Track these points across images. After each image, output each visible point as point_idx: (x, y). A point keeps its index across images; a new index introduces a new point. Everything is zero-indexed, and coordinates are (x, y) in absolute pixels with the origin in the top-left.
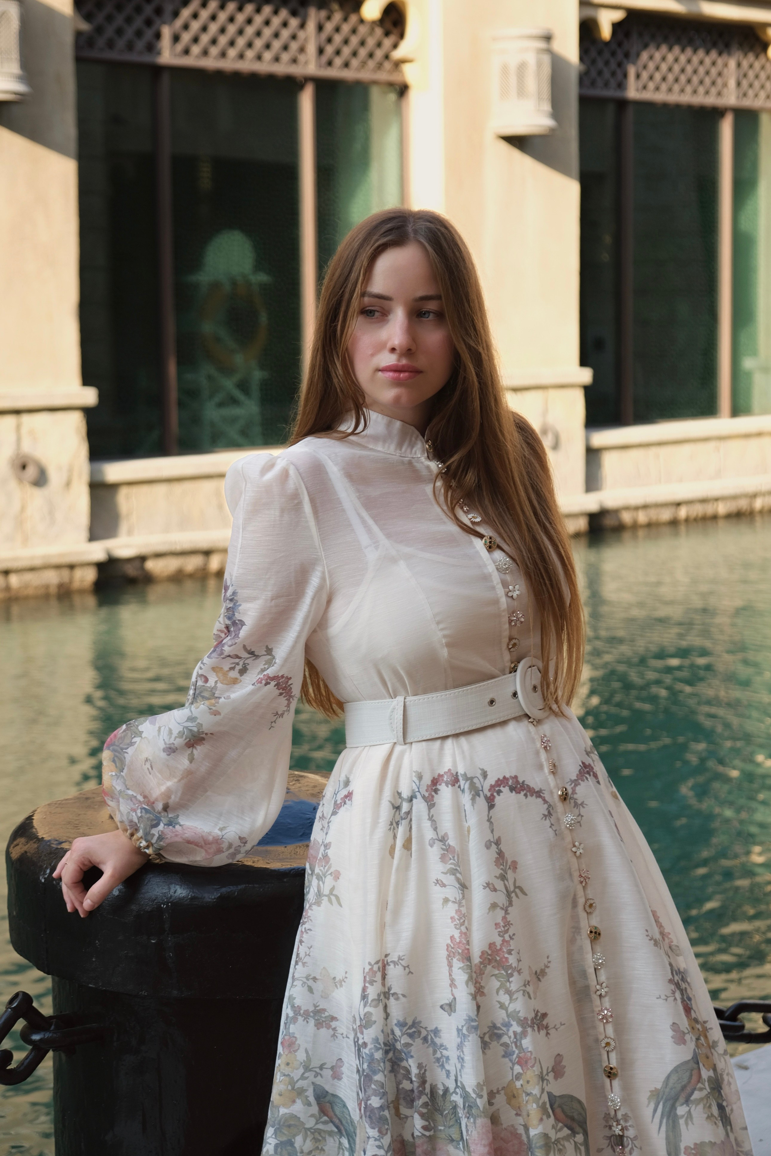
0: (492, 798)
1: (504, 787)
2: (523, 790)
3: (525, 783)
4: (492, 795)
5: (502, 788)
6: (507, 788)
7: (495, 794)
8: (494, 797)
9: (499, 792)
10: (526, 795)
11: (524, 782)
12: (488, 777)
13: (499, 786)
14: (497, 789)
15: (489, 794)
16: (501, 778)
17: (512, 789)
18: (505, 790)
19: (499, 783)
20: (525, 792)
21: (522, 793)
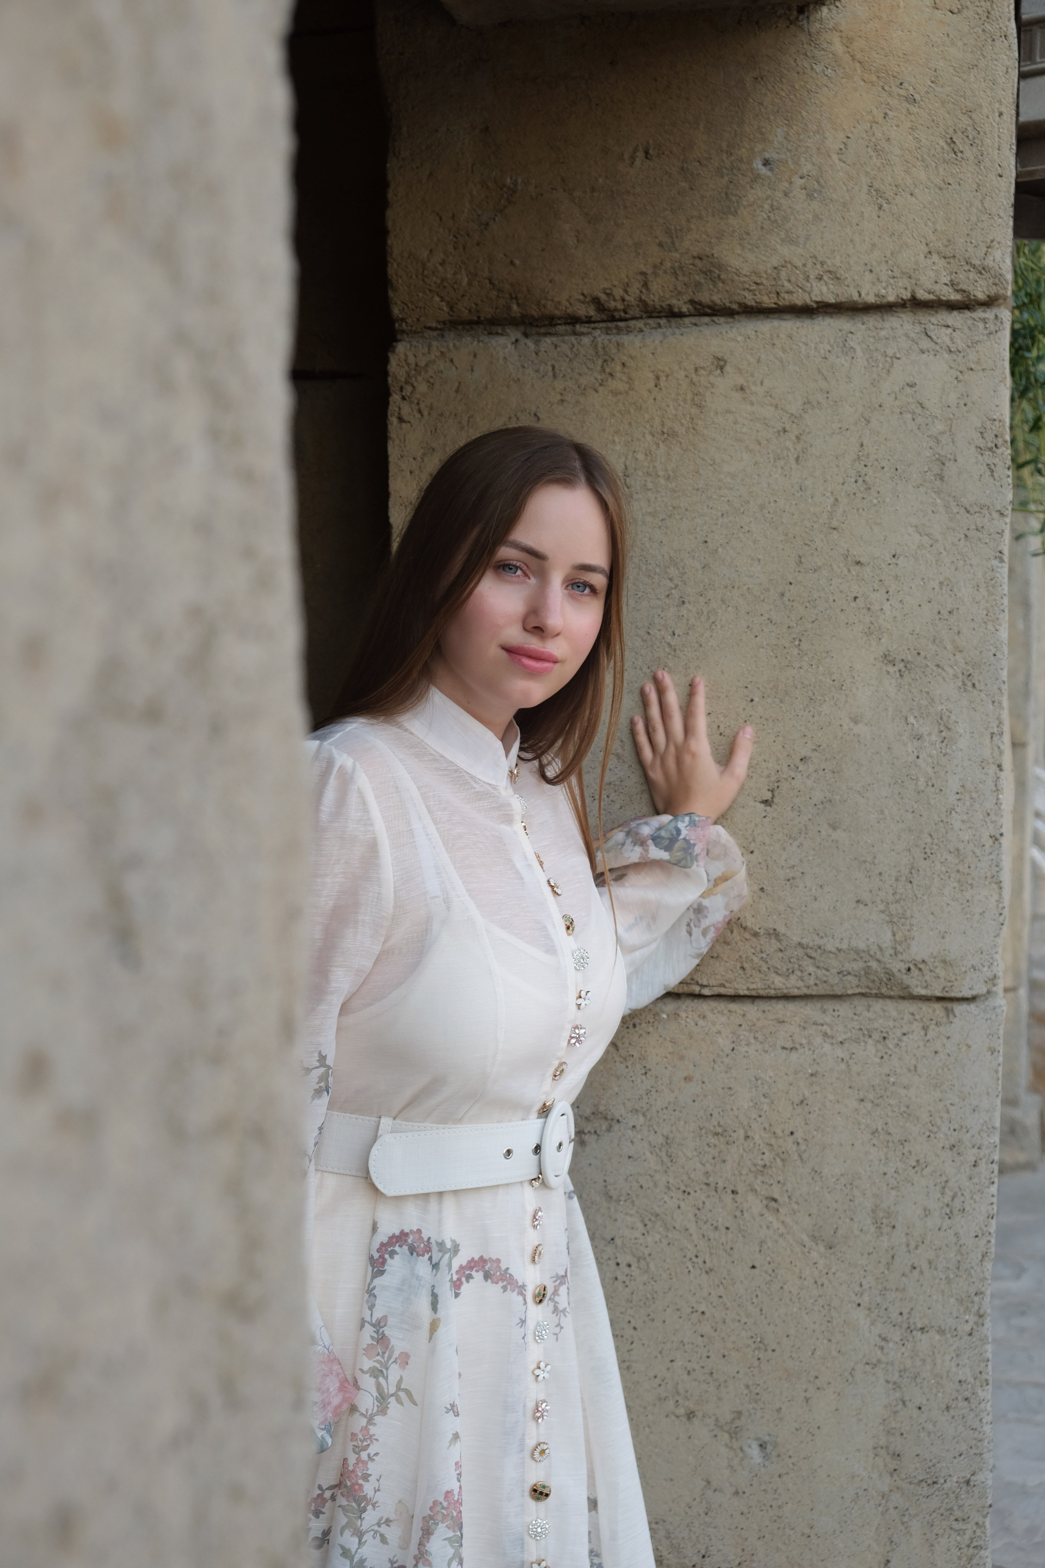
0: (458, 1283)
1: (477, 1271)
2: (503, 1280)
3: (509, 1271)
4: (459, 1279)
5: (474, 1273)
6: (481, 1274)
7: (463, 1279)
8: (461, 1283)
9: (469, 1277)
10: (505, 1288)
11: (508, 1269)
12: (460, 1253)
13: (471, 1269)
14: (467, 1272)
15: (455, 1278)
16: (476, 1258)
17: (487, 1276)
18: (478, 1276)
19: (472, 1264)
20: (505, 1283)
21: (501, 1284)
